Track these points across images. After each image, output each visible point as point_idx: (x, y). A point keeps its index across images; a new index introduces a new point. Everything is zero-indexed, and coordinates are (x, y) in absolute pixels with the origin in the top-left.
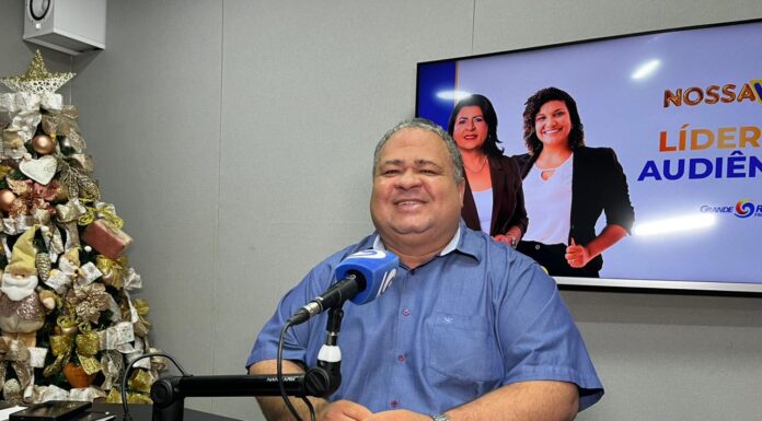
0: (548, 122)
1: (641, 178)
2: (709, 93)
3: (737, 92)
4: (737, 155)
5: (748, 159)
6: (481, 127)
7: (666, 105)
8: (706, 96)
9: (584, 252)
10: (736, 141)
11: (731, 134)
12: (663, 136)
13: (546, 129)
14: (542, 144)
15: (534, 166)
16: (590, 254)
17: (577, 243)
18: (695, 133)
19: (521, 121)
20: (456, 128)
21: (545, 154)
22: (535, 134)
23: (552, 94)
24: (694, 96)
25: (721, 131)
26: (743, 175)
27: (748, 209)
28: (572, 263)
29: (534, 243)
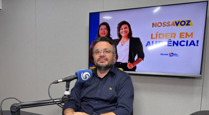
0: (123, 30)
1: (146, 46)
2: (163, 24)
3: (170, 24)
4: (170, 40)
5: (172, 42)
6: (106, 31)
7: (153, 27)
8: (163, 25)
9: (132, 65)
10: (170, 36)
11: (168, 35)
12: (152, 35)
13: (123, 32)
14: (122, 36)
15: (120, 42)
16: (133, 65)
17: (130, 62)
18: (160, 34)
19: (116, 30)
20: (100, 31)
21: (123, 39)
22: (120, 33)
23: (124, 23)
24: (160, 25)
25: (166, 34)
26: (171, 46)
27: (172, 54)
28: (129, 68)
29: (120, 62)
